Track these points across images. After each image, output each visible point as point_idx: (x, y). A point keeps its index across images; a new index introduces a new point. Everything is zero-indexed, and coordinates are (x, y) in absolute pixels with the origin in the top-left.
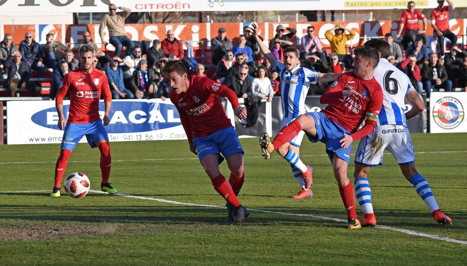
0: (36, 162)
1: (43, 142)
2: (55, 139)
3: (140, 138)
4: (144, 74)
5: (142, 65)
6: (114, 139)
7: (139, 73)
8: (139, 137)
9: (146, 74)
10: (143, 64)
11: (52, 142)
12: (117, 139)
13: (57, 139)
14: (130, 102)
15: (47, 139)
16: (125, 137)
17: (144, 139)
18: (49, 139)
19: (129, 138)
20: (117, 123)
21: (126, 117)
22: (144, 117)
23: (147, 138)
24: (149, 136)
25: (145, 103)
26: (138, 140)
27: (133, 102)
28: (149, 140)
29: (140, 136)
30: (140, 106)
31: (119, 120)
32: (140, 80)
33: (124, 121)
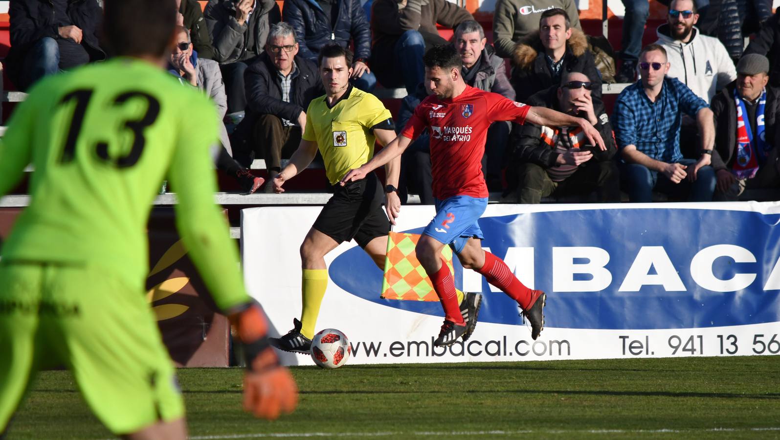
0: (353, 431)
1: (372, 360)
2: (414, 347)
3: (732, 349)
4: (752, 111)
5: (748, 79)
6: (634, 350)
7: (736, 106)
8: (727, 344)
9: (763, 110)
10: (752, 76)
11: (404, 360)
12: (644, 350)
13: (423, 347)
14: (695, 212)
15: (385, 349)
16: (675, 342)
17: (746, 349)
18: (391, 349)
19: (689, 347)
20: (644, 288)
21: (677, 269)
22: (745, 268)
23: (759, 347)
24: (766, 340)
25: (754, 215)
26: (726, 354)
27: (707, 212)
28: (767, 353)
29: (732, 340)
30: (734, 227)
31: (652, 280)
32: (738, 132)
33: (672, 283)
